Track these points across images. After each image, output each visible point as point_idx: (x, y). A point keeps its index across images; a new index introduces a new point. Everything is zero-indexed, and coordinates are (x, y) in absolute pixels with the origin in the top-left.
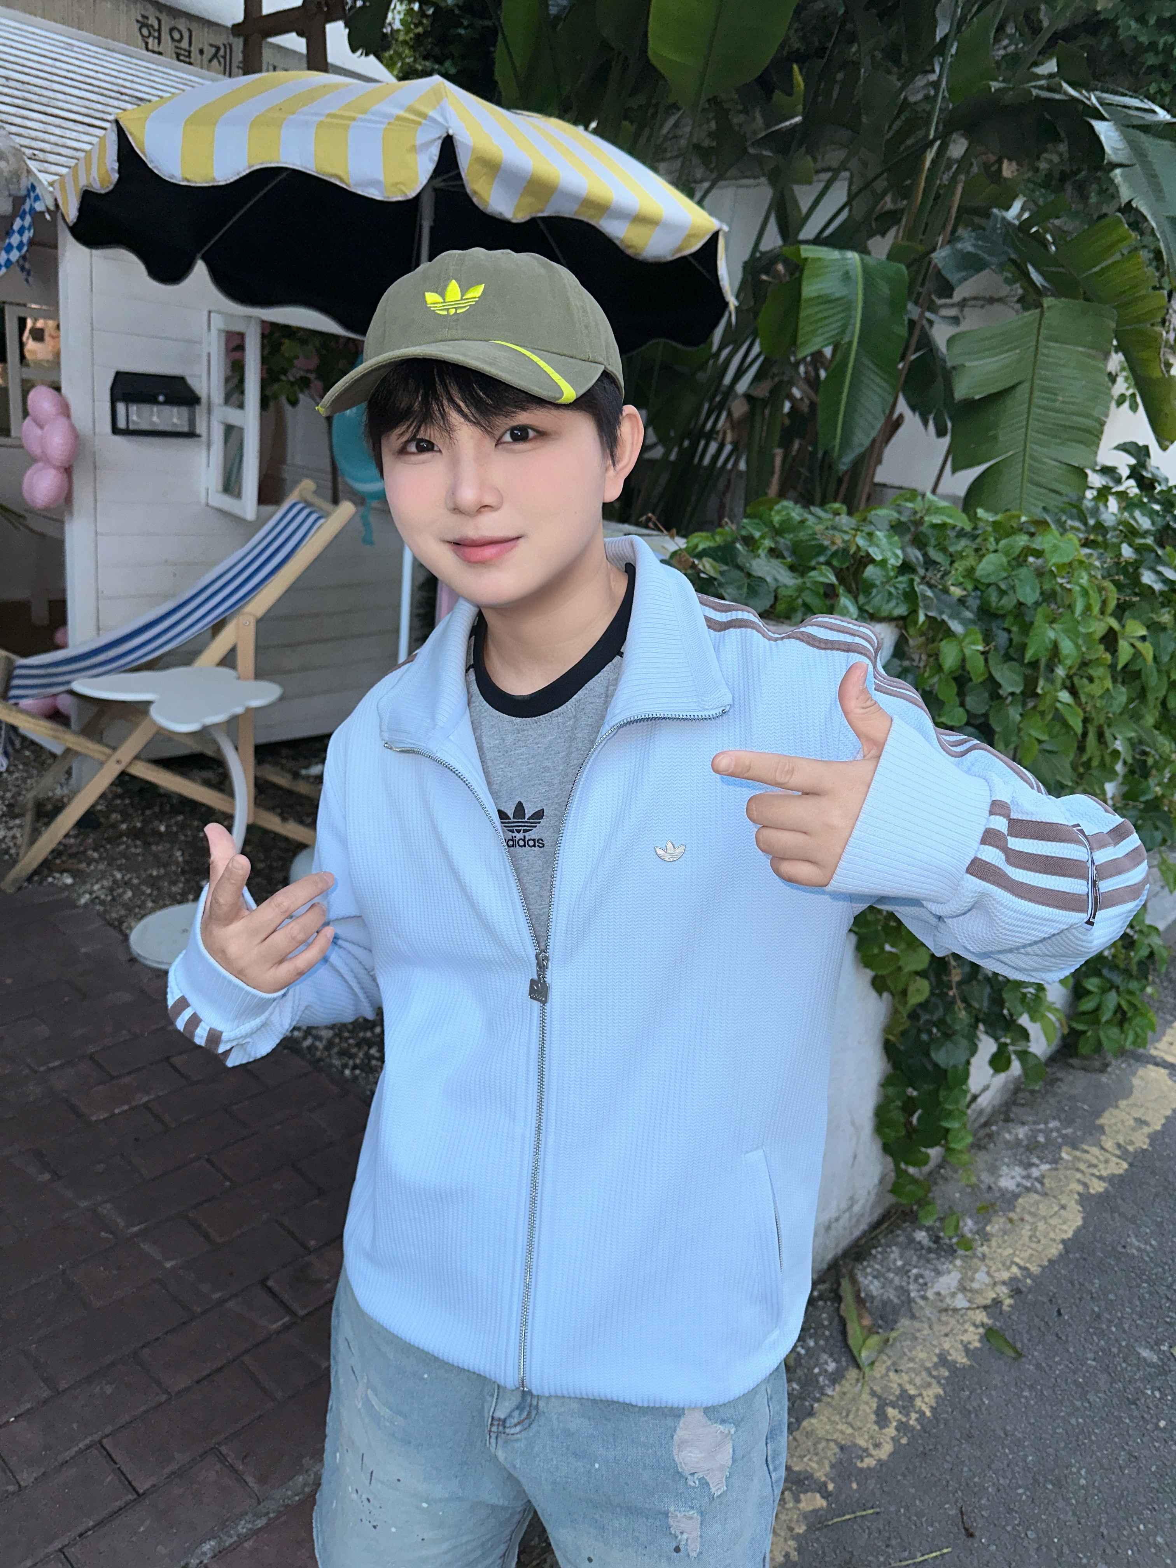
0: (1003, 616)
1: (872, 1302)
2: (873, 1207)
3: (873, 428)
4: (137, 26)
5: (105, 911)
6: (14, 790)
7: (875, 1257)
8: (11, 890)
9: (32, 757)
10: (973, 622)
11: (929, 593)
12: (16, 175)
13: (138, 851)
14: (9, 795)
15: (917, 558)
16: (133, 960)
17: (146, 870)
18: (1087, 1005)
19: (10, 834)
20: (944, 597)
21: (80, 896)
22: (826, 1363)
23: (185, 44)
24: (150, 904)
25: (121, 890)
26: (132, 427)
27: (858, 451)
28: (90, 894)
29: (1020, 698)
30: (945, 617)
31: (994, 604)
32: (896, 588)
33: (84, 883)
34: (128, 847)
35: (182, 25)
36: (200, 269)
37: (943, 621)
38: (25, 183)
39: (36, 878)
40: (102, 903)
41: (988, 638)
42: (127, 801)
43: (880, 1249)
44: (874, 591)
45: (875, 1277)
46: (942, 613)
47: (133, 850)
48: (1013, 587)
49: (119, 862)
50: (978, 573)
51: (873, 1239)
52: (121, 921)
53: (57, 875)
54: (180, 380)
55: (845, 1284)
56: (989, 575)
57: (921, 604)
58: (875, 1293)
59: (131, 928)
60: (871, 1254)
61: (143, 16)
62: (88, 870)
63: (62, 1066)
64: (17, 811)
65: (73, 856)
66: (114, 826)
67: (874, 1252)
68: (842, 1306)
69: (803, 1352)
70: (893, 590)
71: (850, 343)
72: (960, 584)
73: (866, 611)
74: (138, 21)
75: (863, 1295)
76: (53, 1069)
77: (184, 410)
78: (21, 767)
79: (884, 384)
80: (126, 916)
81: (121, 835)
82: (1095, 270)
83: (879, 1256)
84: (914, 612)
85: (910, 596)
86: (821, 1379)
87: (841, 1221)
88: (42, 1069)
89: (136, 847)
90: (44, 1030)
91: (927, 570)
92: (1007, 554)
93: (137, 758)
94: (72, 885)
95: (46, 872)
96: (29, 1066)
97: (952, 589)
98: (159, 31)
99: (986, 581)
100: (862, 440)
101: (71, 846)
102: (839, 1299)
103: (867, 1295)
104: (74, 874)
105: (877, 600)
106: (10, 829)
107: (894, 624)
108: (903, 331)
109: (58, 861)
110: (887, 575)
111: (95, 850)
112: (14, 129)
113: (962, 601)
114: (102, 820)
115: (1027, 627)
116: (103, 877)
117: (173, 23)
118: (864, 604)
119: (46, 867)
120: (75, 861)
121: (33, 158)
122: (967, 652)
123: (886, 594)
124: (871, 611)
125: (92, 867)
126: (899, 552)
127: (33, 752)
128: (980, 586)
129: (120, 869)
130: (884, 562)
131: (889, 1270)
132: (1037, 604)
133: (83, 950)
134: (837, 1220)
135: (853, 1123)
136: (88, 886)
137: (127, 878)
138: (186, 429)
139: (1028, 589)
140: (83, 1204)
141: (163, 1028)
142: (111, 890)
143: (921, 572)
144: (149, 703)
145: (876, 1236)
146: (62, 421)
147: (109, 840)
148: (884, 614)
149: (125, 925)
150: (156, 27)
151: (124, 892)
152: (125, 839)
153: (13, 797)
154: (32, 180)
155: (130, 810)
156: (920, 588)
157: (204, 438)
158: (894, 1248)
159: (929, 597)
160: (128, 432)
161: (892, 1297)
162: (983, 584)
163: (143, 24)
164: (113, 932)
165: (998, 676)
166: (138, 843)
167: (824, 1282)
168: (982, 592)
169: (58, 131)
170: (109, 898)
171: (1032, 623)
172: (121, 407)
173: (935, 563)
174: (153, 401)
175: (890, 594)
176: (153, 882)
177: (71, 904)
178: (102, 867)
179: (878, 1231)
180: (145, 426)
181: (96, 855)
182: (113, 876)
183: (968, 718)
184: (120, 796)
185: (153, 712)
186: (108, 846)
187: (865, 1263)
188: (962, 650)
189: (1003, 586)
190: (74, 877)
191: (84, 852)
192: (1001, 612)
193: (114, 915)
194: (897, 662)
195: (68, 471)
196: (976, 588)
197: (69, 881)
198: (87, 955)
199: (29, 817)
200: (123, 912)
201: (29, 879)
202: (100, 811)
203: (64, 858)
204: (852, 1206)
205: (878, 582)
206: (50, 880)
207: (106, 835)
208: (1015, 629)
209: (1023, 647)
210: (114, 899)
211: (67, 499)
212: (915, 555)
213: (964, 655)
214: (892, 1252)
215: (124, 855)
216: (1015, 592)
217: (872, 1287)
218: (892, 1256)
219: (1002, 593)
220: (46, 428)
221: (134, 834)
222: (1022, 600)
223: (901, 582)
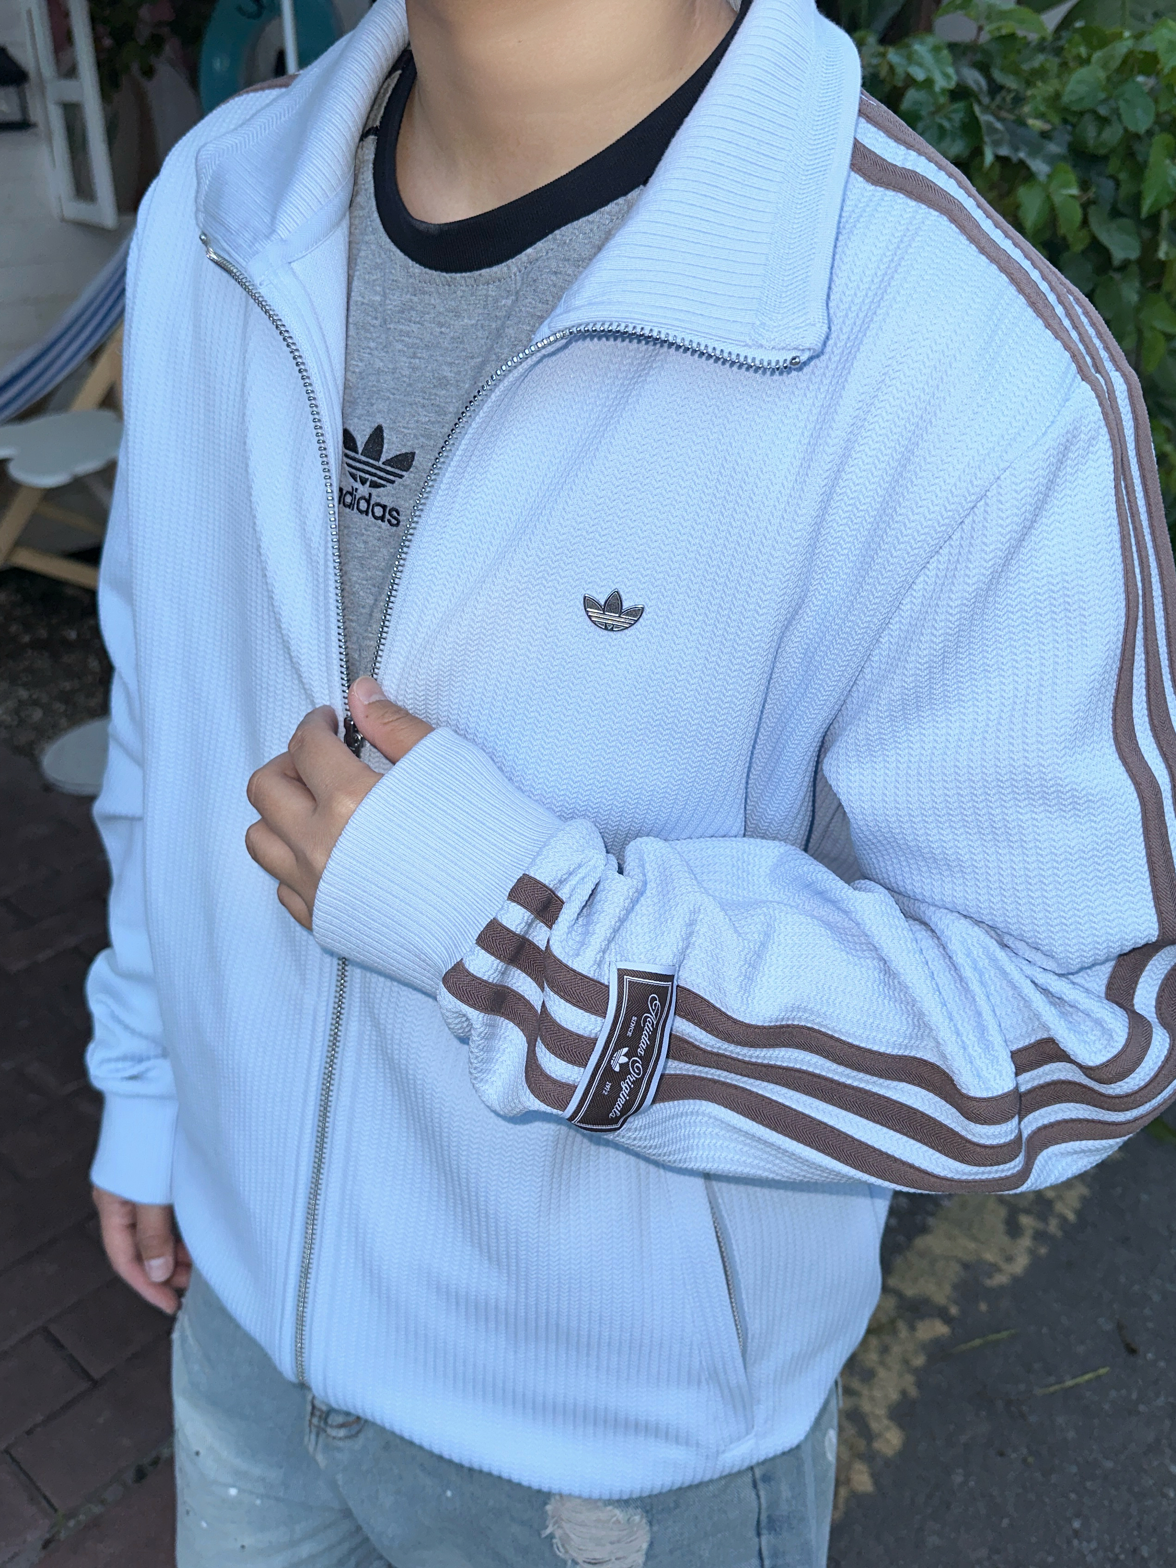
0: (1105, 158)
5: (12, 737)
10: (1063, 158)
11: (998, 125)
13: (46, 664)
15: (978, 84)
16: (48, 788)
17: (56, 685)
20: (1020, 131)
24: (63, 722)
25: (29, 711)
29: (1134, 269)
30: (1022, 155)
31: (1091, 143)
32: (950, 120)
34: (33, 661)
37: (1022, 162)
41: (1084, 185)
46: (1016, 149)
47: (39, 663)
48: (1116, 112)
49: (24, 679)
50: (1066, 99)
52: (30, 747)
56: (1082, 99)
57: (986, 139)
59: (42, 753)
66: (15, 639)
70: (947, 124)
72: (1041, 116)
77: (12, 91)
80: (37, 739)
81: (23, 650)
84: (978, 152)
85: (971, 127)
89: (43, 660)
91: (993, 99)
92: (1105, 66)
93: (18, 543)
97: (1031, 122)
99: (1078, 108)
110: (936, 98)
113: (1045, 135)
115: (1139, 170)
116: (6, 697)
122: (1057, 200)
123: (936, 129)
126: (951, 71)
128: (1071, 119)
130: (929, 83)
132: (1150, 133)
137: (34, 696)
138: (16, 117)
139: (1139, 113)
142: (17, 712)
144: (4, 461)
149: (36, 749)
151: (33, 713)
152: (29, 652)
155: (35, 618)
156: (985, 118)
157: (41, 127)
159: (996, 130)
162: (1075, 113)
164: (22, 760)
165: (1104, 238)
166: (45, 655)
168: (1074, 126)
170: (15, 721)
173: (1001, 88)
175: (941, 127)
182: (17, 695)
185: (13, 470)
186: (10, 663)
188: (1048, 198)
189: (1103, 111)
192: (1102, 152)
193: (23, 740)
196: (1065, 121)
200: (33, 734)
205: (924, 113)
209: (1137, 199)
210: (21, 722)
213: (1053, 205)
215: (29, 670)
216: (1119, 116)
219: (1103, 122)
222: (1132, 128)
223: (954, 111)
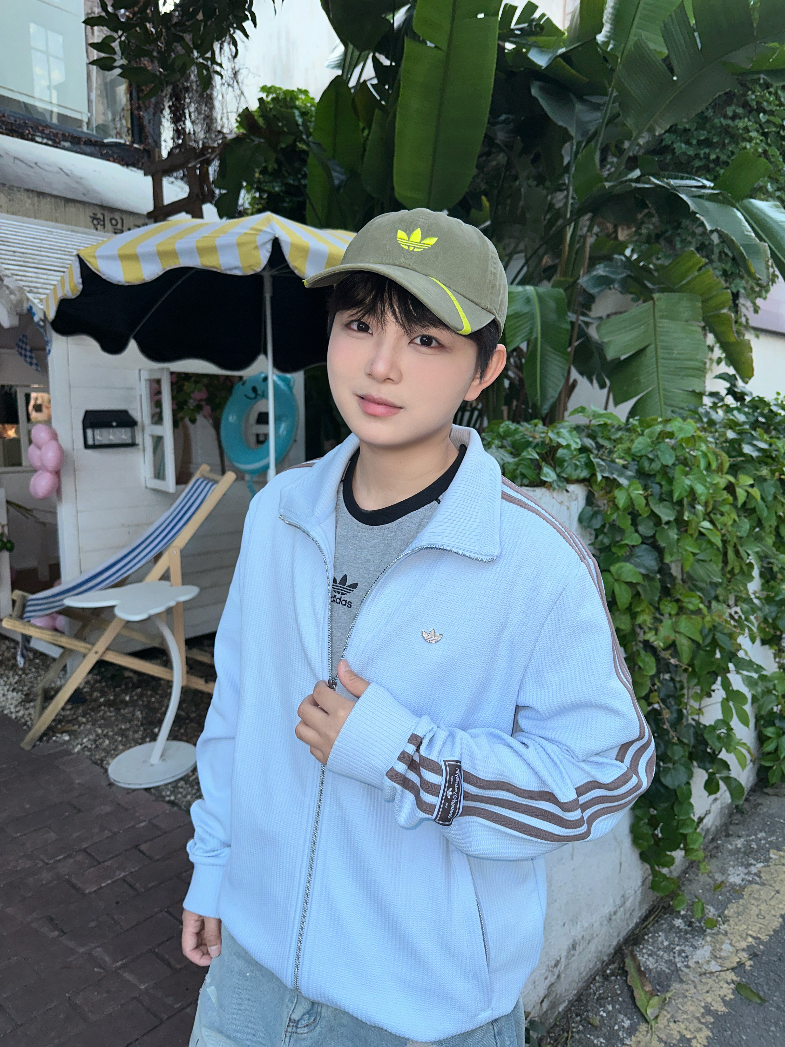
0: (655, 475)
1: (650, 973)
2: (640, 903)
3: (559, 386)
4: (91, 219)
5: (91, 755)
6: (29, 685)
7: (648, 941)
8: (28, 748)
9: (41, 664)
10: (635, 477)
11: (602, 463)
12: (20, 302)
13: (112, 714)
14: (26, 688)
15: (591, 444)
16: (111, 784)
17: (117, 726)
18: (770, 747)
19: (27, 712)
20: (613, 465)
21: (74, 747)
22: (623, 1021)
23: (119, 226)
24: (121, 747)
25: (101, 740)
26: (97, 443)
27: (551, 401)
28: (81, 745)
29: (674, 524)
30: (615, 476)
31: (647, 469)
32: (579, 461)
33: (77, 738)
34: (105, 712)
35: (117, 216)
36: (133, 345)
37: (615, 479)
38: (26, 306)
39: (45, 738)
40: (90, 750)
41: (645, 488)
42: (104, 684)
43: (650, 935)
44: (566, 464)
45: (650, 955)
46: (612, 474)
47: (108, 714)
48: (657, 456)
49: (99, 722)
50: (633, 450)
51: (644, 928)
52: (102, 761)
53: (59, 735)
54: (125, 413)
55: (628, 961)
56: (640, 451)
57: (597, 469)
58: (651, 967)
59: (108, 764)
60: (644, 939)
61: (94, 214)
62: (79, 730)
63: (64, 858)
64: (31, 697)
65: (69, 722)
66: (96, 700)
67: (646, 937)
68: (629, 978)
69: (605, 1015)
70: (578, 463)
71: (536, 338)
72: (622, 458)
73: (563, 477)
74: (91, 217)
75: (643, 969)
76: (60, 860)
77: (128, 430)
78: (33, 670)
79: (561, 360)
80: (106, 757)
81: (100, 706)
82: (684, 282)
83: (650, 940)
84: (594, 475)
85: (590, 465)
86: (620, 1033)
87: (619, 914)
88: (52, 861)
89: (111, 712)
90: (52, 836)
91: (599, 451)
92: (650, 437)
93: (108, 649)
94: (69, 741)
95: (51, 733)
96: (43, 861)
97: (617, 461)
98: (104, 221)
99: (639, 454)
100: (553, 393)
101: (68, 716)
102: (625, 973)
103: (645, 969)
104: (70, 733)
105: (569, 471)
106: (28, 709)
107: (582, 485)
108: (569, 327)
109: (59, 726)
110: (572, 454)
111: (83, 717)
112: (18, 278)
113: (625, 467)
114: (88, 697)
115: (671, 481)
116: (90, 733)
117: (111, 216)
118: (561, 472)
119: (51, 730)
120: (70, 725)
121: (30, 292)
122: (633, 496)
123: (573, 465)
124: (566, 476)
125: (82, 728)
126: (578, 440)
127: (41, 660)
128: (636, 458)
129: (100, 727)
130: (568, 446)
131: (659, 949)
132: (674, 465)
133: (77, 781)
134: (615, 913)
135: (615, 839)
136: (80, 740)
137: (105, 732)
138: (129, 441)
139: (667, 456)
140: (82, 950)
141: (133, 826)
142: (95, 741)
143: (595, 452)
144: (113, 607)
145: (646, 926)
146: (53, 444)
147: (92, 710)
148: (574, 477)
149: (105, 762)
150: (102, 218)
151: (104, 742)
152: (103, 708)
153: (29, 689)
154: (30, 304)
155: (106, 689)
156: (595, 460)
157: (141, 446)
158: (660, 933)
159: (602, 466)
160: (95, 447)
161: (664, 969)
162: (637, 457)
163: (94, 218)
164: (97, 768)
165: (657, 511)
166: (112, 709)
167: (614, 963)
168: (638, 461)
169: (45, 277)
170: (94, 746)
171: (673, 478)
172: (89, 432)
173: (602, 446)
174: (110, 426)
175: (576, 465)
176: (122, 733)
177: (68, 753)
178: (88, 726)
179: (647, 923)
180: (106, 442)
181: (84, 720)
182: (95, 731)
183: (643, 539)
184: (100, 682)
185: (117, 612)
186: (92, 713)
187: (641, 946)
188: (629, 495)
189: (651, 456)
190: (70, 735)
191: (76, 719)
192: (652, 473)
193: (97, 757)
194: (589, 508)
195: (57, 473)
196: (634, 460)
197: (67, 738)
198: (79, 784)
199: (39, 700)
200: (103, 754)
201: (40, 739)
202: (86, 692)
203: (63, 724)
204: (625, 903)
205: (567, 458)
206: (54, 738)
207: (90, 707)
208: (663, 483)
209: (671, 493)
210: (97, 747)
211: (58, 490)
212: (589, 443)
213: (631, 499)
214: (660, 936)
215: (103, 718)
216: (659, 459)
217: (648, 963)
218: (660, 939)
219: (651, 460)
220: (43, 450)
221: (109, 704)
222: (665, 463)
223: (582, 458)
